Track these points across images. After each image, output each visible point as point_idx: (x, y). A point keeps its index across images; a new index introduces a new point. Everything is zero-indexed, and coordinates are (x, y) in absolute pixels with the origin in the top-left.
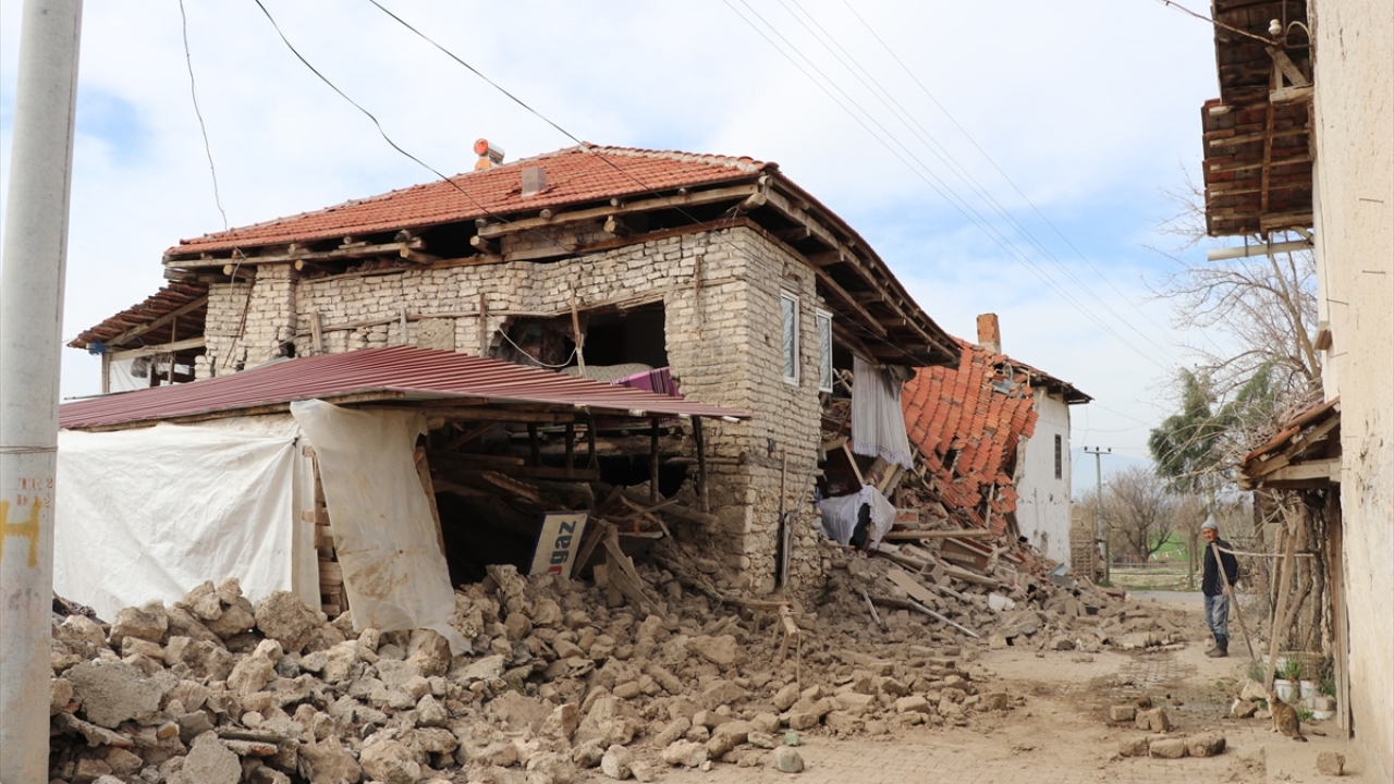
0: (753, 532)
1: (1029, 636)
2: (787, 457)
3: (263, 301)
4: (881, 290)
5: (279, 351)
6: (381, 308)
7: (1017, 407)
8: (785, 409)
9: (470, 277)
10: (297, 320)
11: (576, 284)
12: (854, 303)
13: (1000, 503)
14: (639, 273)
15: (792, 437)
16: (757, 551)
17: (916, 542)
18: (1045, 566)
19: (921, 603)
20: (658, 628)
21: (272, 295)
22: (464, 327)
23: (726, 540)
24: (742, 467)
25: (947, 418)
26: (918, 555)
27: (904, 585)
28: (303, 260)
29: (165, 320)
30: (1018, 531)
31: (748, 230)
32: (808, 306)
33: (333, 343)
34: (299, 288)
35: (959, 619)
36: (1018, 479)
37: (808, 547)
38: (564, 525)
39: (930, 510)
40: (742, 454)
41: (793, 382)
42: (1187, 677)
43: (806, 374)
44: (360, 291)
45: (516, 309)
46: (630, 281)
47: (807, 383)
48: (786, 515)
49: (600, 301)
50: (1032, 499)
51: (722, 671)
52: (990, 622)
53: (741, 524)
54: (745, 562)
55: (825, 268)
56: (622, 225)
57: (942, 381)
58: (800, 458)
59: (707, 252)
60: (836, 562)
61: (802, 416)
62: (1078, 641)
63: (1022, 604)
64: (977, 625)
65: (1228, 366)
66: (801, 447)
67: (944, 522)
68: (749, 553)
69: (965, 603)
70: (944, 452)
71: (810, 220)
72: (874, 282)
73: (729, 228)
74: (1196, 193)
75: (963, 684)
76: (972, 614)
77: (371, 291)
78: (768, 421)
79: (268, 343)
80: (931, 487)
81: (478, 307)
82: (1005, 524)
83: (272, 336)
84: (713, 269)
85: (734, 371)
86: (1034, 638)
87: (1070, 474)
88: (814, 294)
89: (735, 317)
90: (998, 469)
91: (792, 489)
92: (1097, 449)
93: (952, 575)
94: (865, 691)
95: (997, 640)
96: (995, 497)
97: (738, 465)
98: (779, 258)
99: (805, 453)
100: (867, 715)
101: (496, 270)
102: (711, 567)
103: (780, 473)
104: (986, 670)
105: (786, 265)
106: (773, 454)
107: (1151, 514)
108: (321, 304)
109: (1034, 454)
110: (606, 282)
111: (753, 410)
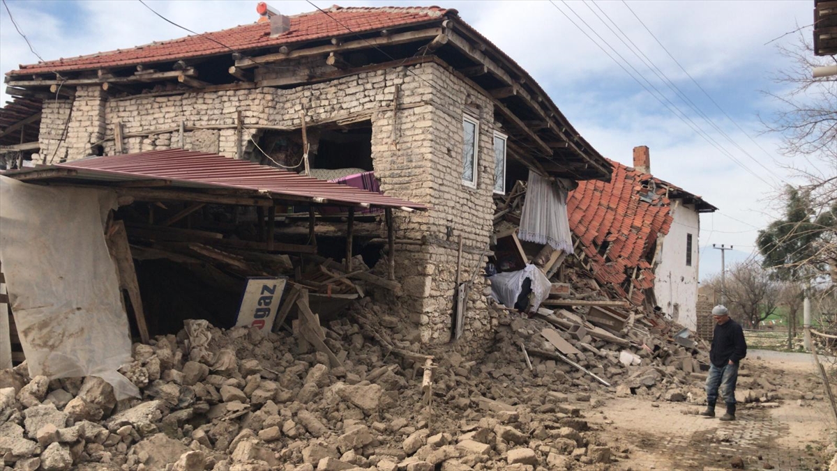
0: (432, 296)
1: (649, 387)
2: (463, 241)
3: (80, 113)
4: (547, 119)
5: (90, 151)
6: (166, 121)
7: (657, 213)
8: (462, 205)
9: (232, 98)
10: (106, 129)
11: (307, 106)
12: (526, 129)
13: (641, 281)
14: (354, 98)
15: (468, 226)
16: (435, 311)
17: (569, 308)
18: (673, 329)
19: (565, 355)
20: (323, 374)
21: (87, 109)
22: (226, 137)
23: (410, 301)
24: (423, 247)
25: (604, 219)
26: (569, 318)
27: (553, 340)
28: (109, 83)
29: (16, 127)
30: (655, 302)
31: (435, 65)
32: (486, 128)
33: (131, 146)
34: (108, 104)
35: (595, 370)
36: (656, 264)
37: (480, 309)
38: (265, 288)
39: (585, 285)
40: (424, 237)
41: (472, 185)
42: (779, 436)
43: (482, 180)
44: (152, 108)
45: (264, 124)
46: (347, 104)
47: (483, 186)
48: (461, 284)
49: (325, 119)
50: (668, 279)
51: (366, 415)
52: (619, 374)
53: (421, 290)
54: (425, 319)
55: (502, 101)
56: (342, 60)
57: (601, 192)
58: (474, 242)
59: (404, 83)
60: (502, 321)
61: (477, 211)
62: (689, 394)
63: (648, 360)
64: (609, 375)
65: (826, 185)
66: (476, 234)
67: (594, 293)
68: (428, 312)
69: (601, 358)
70: (600, 242)
71: (487, 60)
72: (542, 113)
73: (421, 64)
74: (808, 48)
75: (575, 435)
76: (606, 367)
77: (160, 108)
78: (448, 213)
79: (82, 145)
80: (588, 268)
81: (236, 121)
82: (643, 297)
83: (86, 140)
84: (408, 96)
85: (420, 174)
86: (653, 389)
87: (698, 262)
88: (492, 120)
89: (423, 133)
90: (641, 257)
91: (467, 265)
92: (723, 246)
93: (593, 335)
94: (484, 440)
95: (622, 389)
96: (637, 276)
97: (421, 245)
98: (462, 89)
99: (479, 238)
100: (479, 464)
101: (250, 93)
102: (392, 323)
103: (457, 253)
104: (605, 418)
105: (469, 96)
106: (451, 239)
107: (761, 294)
108: (123, 117)
109: (670, 247)
110: (330, 105)
111: (434, 204)
